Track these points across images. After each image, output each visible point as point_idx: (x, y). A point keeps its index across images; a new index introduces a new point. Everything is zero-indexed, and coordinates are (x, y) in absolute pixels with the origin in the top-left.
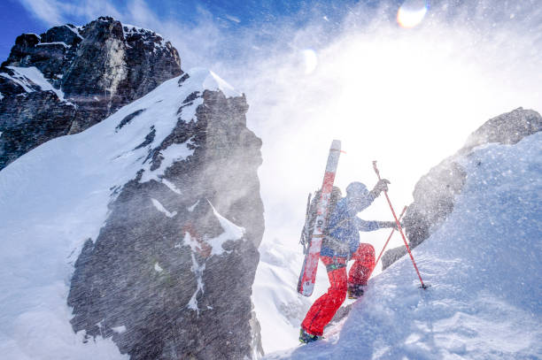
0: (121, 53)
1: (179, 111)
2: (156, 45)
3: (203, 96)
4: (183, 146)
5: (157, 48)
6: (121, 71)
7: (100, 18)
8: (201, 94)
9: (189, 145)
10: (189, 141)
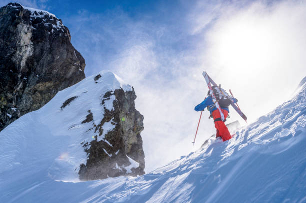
0: (30, 35)
1: (103, 103)
2: (54, 26)
3: (114, 94)
4: (109, 123)
5: (54, 28)
6: (29, 49)
7: (9, 4)
8: (113, 93)
9: (112, 123)
10: (111, 121)
